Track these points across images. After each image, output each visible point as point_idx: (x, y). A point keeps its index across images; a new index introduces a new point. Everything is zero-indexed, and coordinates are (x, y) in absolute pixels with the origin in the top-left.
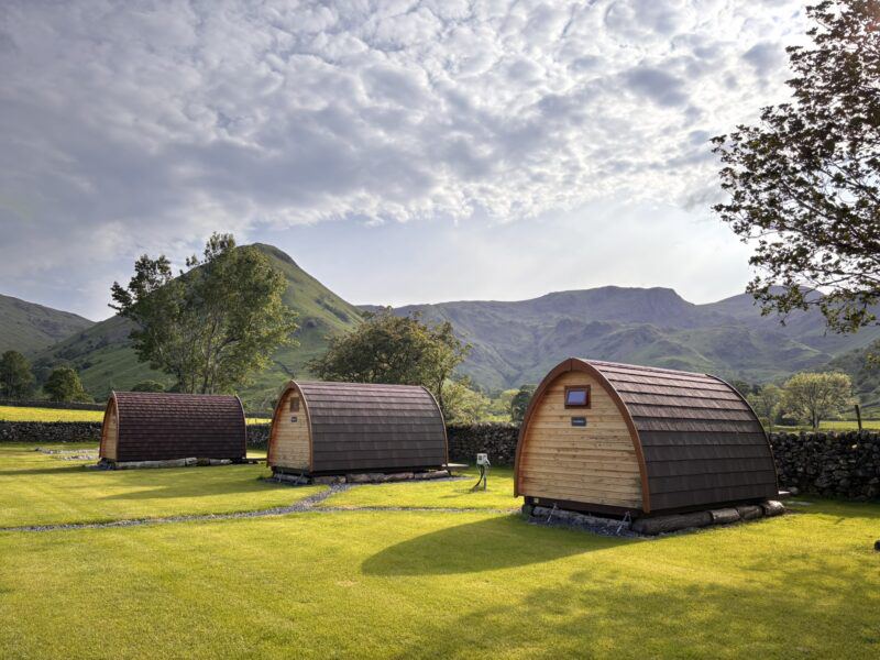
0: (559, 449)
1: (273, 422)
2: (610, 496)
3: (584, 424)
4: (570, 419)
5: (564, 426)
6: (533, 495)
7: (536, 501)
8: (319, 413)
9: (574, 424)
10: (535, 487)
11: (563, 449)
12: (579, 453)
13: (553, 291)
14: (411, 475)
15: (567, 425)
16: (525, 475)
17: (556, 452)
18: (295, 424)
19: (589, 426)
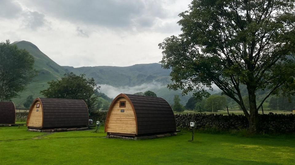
0: (117, 119)
1: (30, 111)
2: (129, 131)
3: (124, 112)
4: (120, 110)
5: (118, 112)
6: (109, 132)
7: (110, 134)
8: (47, 108)
9: (121, 112)
10: (110, 130)
11: (118, 118)
12: (122, 119)
13: (137, 64)
14: (76, 128)
15: (119, 112)
16: (108, 126)
17: (116, 119)
18: (37, 112)
19: (125, 112)
